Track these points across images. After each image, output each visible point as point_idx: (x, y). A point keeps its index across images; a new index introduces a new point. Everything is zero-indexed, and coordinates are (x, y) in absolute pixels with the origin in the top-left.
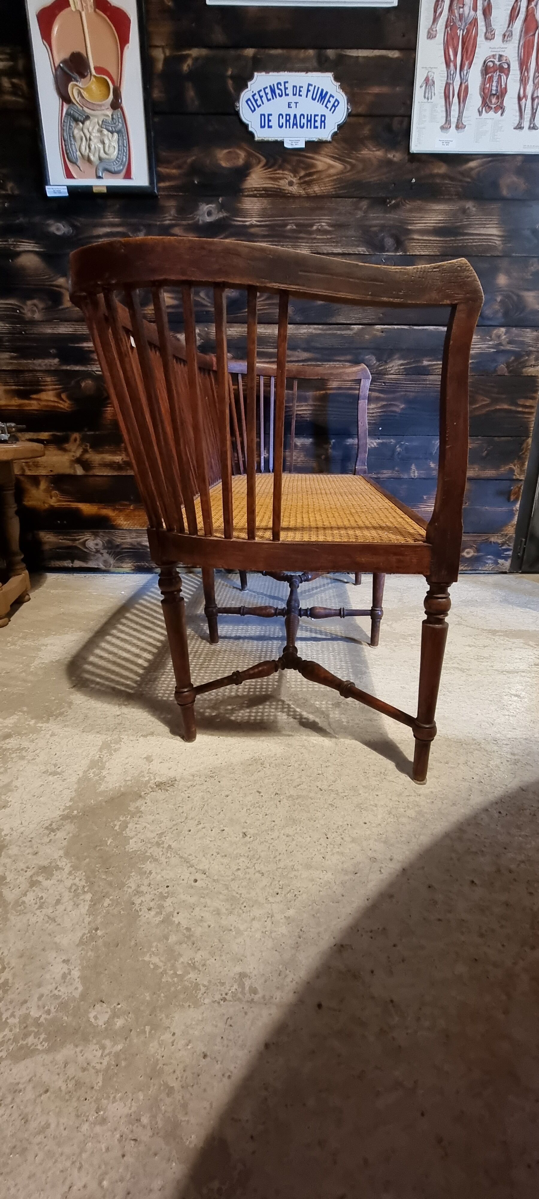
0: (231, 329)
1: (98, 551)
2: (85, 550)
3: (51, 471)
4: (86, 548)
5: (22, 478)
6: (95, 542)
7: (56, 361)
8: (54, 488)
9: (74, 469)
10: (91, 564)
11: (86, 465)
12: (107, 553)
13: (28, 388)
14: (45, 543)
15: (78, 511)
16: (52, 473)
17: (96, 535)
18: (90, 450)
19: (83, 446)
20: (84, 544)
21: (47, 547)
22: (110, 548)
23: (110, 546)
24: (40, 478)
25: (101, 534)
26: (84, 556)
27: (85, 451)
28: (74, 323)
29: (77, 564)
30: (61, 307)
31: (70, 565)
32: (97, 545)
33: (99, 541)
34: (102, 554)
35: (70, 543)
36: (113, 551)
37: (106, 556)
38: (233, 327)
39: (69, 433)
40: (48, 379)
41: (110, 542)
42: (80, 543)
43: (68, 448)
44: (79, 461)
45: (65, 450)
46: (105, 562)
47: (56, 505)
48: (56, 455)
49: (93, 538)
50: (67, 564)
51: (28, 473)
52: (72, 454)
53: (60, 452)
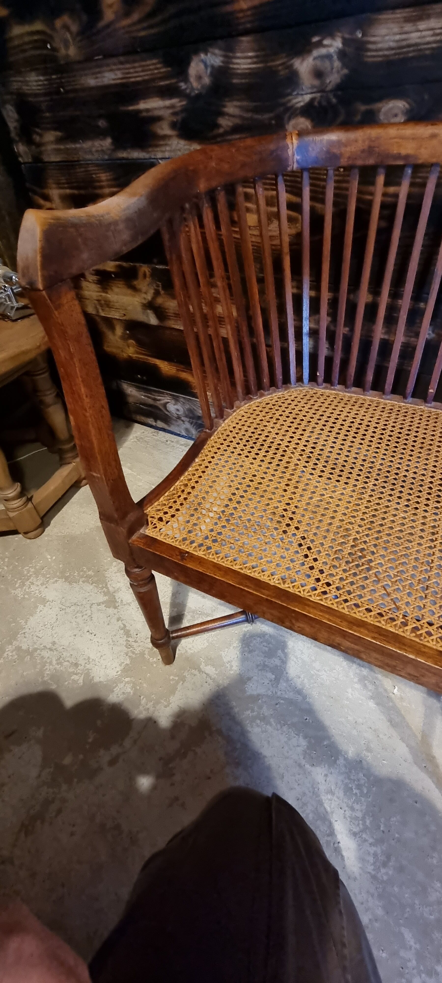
0: (422, 25)
1: (179, 418)
2: (167, 413)
3: (125, 315)
4: (168, 411)
5: (97, 318)
6: (176, 407)
7: (108, 142)
8: (130, 337)
9: (147, 316)
10: (172, 428)
11: (160, 313)
12: (189, 422)
13: (82, 192)
14: (129, 395)
15: (156, 368)
16: (124, 318)
17: (176, 399)
18: (162, 292)
19: (155, 285)
20: (165, 405)
21: (131, 400)
22: (190, 418)
23: (191, 415)
24: (115, 322)
25: (182, 400)
26: (166, 419)
27: (157, 293)
28: (122, 59)
29: (160, 424)
30: (101, 24)
31: (154, 424)
32: (178, 410)
33: (179, 407)
34: (183, 421)
35: (150, 401)
36: (194, 421)
37: (188, 425)
38: (428, 17)
39: (137, 265)
40: (104, 176)
41: (191, 411)
42: (161, 404)
43: (138, 287)
44: (150, 306)
45: (135, 289)
46: (187, 430)
47: (135, 356)
48: (125, 295)
49: (173, 402)
50: (151, 421)
51: (103, 314)
52: (144, 295)
53: (129, 291)
